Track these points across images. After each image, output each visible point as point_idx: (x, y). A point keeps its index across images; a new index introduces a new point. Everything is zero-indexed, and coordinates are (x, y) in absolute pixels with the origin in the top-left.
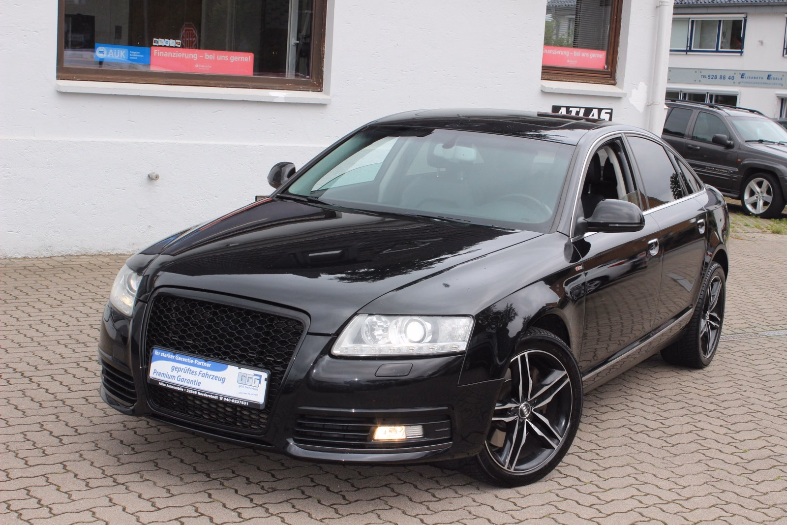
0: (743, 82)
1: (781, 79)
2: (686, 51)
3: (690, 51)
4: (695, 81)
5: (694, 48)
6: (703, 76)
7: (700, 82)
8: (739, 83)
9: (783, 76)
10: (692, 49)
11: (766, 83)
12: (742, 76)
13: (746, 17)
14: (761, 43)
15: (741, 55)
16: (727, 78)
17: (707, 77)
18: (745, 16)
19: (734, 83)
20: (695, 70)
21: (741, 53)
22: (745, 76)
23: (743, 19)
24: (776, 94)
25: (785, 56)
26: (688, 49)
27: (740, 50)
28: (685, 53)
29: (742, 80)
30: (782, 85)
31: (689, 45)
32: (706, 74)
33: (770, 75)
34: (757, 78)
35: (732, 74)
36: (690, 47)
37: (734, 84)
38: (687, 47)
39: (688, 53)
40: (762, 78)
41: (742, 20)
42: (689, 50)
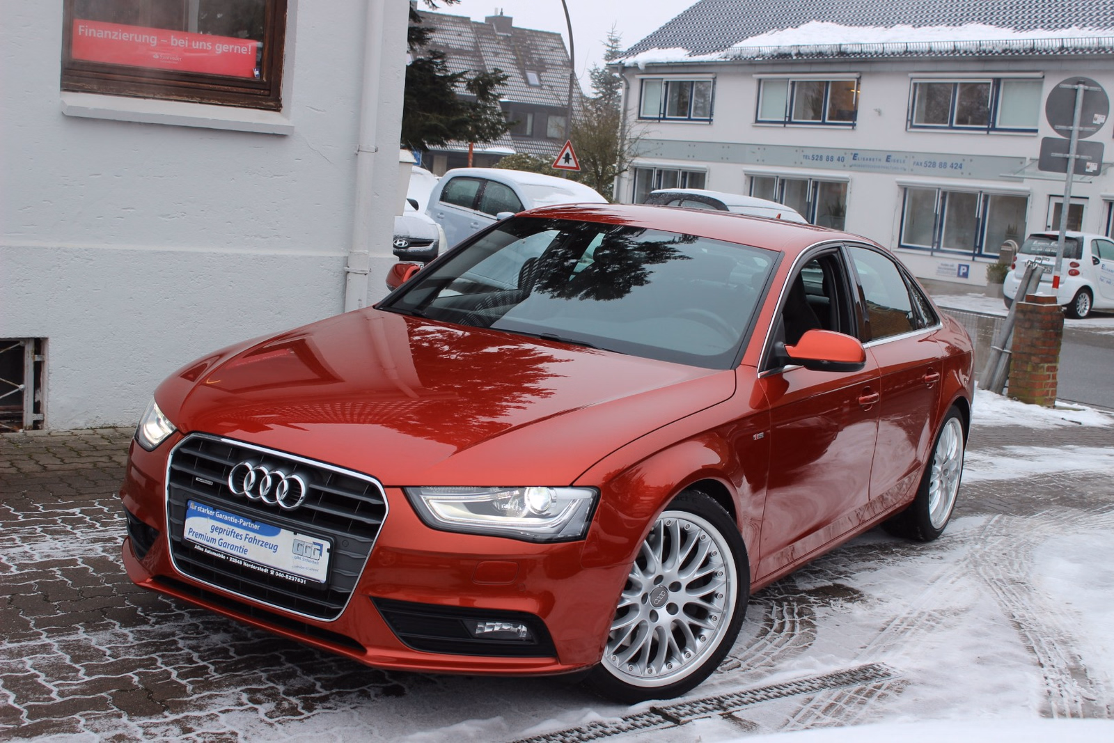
0: (855, 165)
1: (904, 162)
2: (785, 123)
3: (790, 122)
4: (796, 163)
5: (795, 118)
6: (806, 157)
7: (801, 165)
8: (851, 166)
9: (906, 157)
10: (793, 120)
11: (884, 167)
12: (856, 158)
13: (860, 77)
14: (879, 112)
15: (853, 128)
16: (835, 159)
17: (811, 157)
18: (858, 76)
19: (844, 166)
20: (797, 148)
21: (853, 125)
22: (858, 156)
23: (856, 80)
24: (897, 182)
25: (909, 130)
26: (787, 120)
27: (851, 122)
28: (783, 125)
29: (854, 162)
30: (905, 170)
31: (788, 115)
32: (810, 153)
33: (890, 156)
34: (873, 160)
35: (841, 154)
36: (790, 117)
37: (844, 168)
38: (786, 117)
39: (787, 125)
40: (880, 160)
41: (854, 82)
42: (788, 122)
